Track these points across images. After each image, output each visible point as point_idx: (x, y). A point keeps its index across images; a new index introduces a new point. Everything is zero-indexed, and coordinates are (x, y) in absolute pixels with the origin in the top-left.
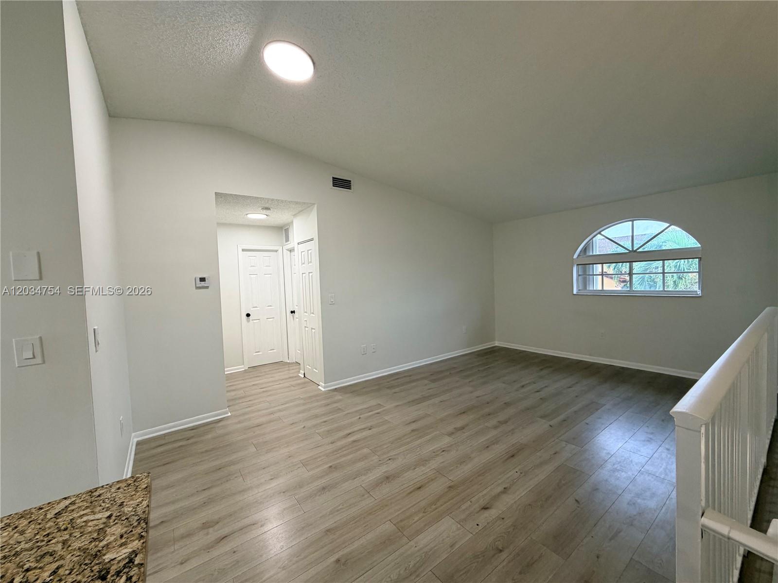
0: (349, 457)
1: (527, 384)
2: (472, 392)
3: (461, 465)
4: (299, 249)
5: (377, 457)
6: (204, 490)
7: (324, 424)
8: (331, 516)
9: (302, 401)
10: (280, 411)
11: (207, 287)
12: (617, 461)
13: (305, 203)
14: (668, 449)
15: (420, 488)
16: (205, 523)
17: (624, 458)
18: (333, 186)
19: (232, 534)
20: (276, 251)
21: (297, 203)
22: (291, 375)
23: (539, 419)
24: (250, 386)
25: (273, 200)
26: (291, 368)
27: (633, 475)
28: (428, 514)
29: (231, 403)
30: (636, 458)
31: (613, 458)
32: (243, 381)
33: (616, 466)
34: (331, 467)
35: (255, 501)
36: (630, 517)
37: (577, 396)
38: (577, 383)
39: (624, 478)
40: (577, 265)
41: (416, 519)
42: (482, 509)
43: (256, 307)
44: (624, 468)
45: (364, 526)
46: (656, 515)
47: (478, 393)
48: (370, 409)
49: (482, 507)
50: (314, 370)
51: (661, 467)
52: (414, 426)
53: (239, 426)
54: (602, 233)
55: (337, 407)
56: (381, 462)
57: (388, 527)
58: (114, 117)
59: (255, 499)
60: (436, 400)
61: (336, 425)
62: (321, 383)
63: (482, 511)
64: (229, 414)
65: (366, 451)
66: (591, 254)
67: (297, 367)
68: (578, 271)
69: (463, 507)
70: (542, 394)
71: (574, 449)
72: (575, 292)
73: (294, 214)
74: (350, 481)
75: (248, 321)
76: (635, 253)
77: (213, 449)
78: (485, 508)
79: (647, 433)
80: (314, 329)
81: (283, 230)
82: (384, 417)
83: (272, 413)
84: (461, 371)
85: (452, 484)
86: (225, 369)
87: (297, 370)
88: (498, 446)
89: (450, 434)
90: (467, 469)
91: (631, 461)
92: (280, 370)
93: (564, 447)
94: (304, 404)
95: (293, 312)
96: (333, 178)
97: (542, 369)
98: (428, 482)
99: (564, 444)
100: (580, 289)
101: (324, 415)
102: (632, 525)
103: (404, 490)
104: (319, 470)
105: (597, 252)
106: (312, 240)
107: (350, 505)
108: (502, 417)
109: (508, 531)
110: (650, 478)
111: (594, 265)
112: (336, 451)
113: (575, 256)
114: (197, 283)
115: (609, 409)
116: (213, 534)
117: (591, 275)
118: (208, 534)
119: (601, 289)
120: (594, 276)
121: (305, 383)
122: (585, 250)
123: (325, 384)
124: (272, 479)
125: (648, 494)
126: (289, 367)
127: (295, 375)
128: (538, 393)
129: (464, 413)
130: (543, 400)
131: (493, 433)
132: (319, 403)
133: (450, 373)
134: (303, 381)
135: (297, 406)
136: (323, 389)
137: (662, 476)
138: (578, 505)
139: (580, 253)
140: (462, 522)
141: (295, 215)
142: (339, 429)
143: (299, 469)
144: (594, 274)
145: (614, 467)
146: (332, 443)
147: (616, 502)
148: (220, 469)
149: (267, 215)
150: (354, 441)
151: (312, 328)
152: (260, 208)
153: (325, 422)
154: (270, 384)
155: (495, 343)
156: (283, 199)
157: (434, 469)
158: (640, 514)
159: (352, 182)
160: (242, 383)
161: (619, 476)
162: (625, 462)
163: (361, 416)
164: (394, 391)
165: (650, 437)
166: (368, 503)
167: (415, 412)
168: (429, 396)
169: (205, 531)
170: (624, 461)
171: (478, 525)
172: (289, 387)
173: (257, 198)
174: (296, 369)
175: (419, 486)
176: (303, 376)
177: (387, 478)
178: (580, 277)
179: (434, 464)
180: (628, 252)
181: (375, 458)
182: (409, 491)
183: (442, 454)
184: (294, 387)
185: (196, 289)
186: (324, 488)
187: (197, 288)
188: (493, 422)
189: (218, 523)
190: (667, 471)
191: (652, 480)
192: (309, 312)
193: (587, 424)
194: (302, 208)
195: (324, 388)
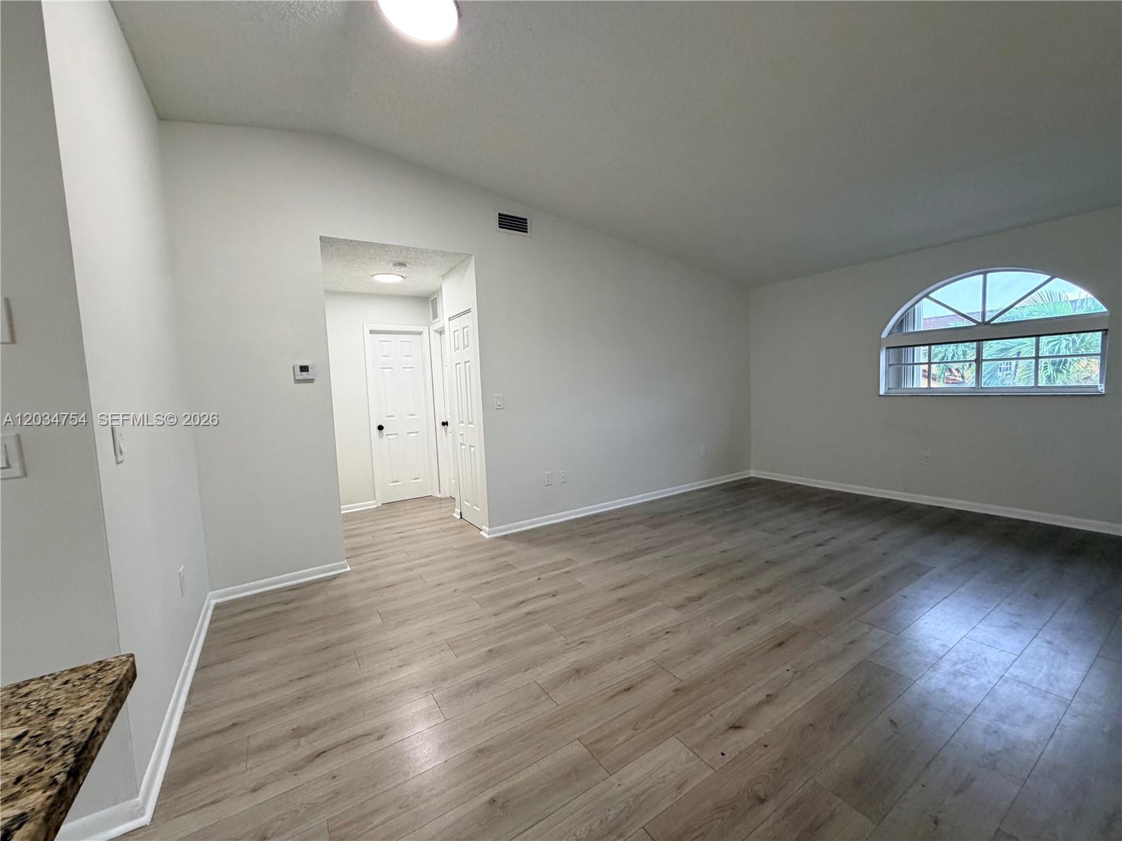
0: (521, 637)
1: (801, 534)
2: (714, 544)
3: (695, 655)
4: (450, 327)
5: (562, 638)
6: (301, 678)
7: (486, 586)
8: (487, 727)
9: (455, 553)
10: (421, 566)
11: (311, 381)
12: (960, 659)
13: (456, 254)
14: (1050, 643)
15: (629, 689)
16: (296, 729)
17: (971, 654)
18: (500, 227)
19: (334, 748)
20: (420, 333)
21: (444, 254)
22: (442, 516)
23: (822, 587)
24: (382, 530)
25: (407, 249)
26: (443, 505)
27: (989, 682)
28: (643, 731)
29: (353, 553)
30: (992, 654)
31: (953, 655)
32: (372, 523)
33: (958, 667)
34: (491, 650)
35: (373, 697)
36: (991, 755)
37: (884, 554)
38: (884, 533)
39: (975, 688)
40: (888, 348)
41: (621, 739)
42: (731, 728)
43: (392, 416)
44: (972, 671)
45: (538, 745)
46: (1038, 753)
47: (725, 545)
48: (556, 567)
49: (730, 726)
50: (475, 507)
51: (1039, 671)
52: (621, 593)
53: (363, 585)
54: (931, 295)
55: (506, 562)
56: (568, 647)
57: (575, 750)
58: (167, 120)
59: (373, 695)
60: (658, 555)
61: (503, 589)
62: (484, 527)
63: (731, 731)
64: (349, 569)
65: (546, 628)
66: (911, 330)
67: (452, 504)
68: (887, 359)
69: (699, 724)
70: (827, 549)
71: (883, 637)
72: (882, 392)
73: (443, 273)
74: (519, 675)
75: (381, 436)
76: (986, 327)
77: (319, 619)
78: (736, 727)
79: (1010, 614)
80: (474, 447)
81: (428, 301)
82: (577, 579)
83: (410, 569)
84: (698, 512)
85: (681, 685)
86: (342, 507)
87: (452, 508)
88: (755, 627)
89: (679, 607)
90: (707, 661)
91: (985, 659)
92: (427, 508)
93: (867, 633)
94: (457, 557)
95: (445, 424)
96: (499, 214)
97: (826, 512)
98: (642, 681)
99: (866, 628)
100: (890, 387)
101: (486, 572)
102: (995, 768)
103: (603, 692)
104: (472, 655)
105: (921, 327)
106: (468, 311)
107: (517, 713)
108: (763, 582)
109: (775, 767)
110: (1021, 689)
111: (916, 348)
112: (500, 627)
113: (884, 335)
114: (296, 373)
115: (940, 575)
116: (306, 747)
117: (911, 364)
118: (298, 746)
119: (926, 386)
120: (915, 366)
121: (462, 526)
122: (900, 324)
123: (489, 528)
124: (401, 666)
125: (1019, 716)
126: (440, 503)
127: (449, 514)
128: (821, 548)
129: (701, 575)
130: (830, 557)
131: (747, 608)
132: (479, 556)
133: (681, 516)
134: (459, 523)
135: (447, 559)
136: (487, 536)
137: (1044, 687)
138: (895, 730)
139: (892, 330)
140: (698, 748)
141: (444, 276)
142: (507, 594)
143: (442, 653)
144: (915, 362)
145: (954, 668)
146: (495, 615)
147: (962, 728)
148: (327, 648)
149: (402, 277)
150: (529, 613)
151: (471, 446)
152: (391, 264)
153: (488, 583)
154: (410, 528)
155: (750, 473)
156: (424, 248)
157: (652, 660)
158: (1008, 750)
159: (528, 221)
160: (371, 526)
161: (965, 683)
162: (974, 661)
163: (541, 576)
164: (593, 540)
165: (1015, 621)
166: (545, 709)
167: (623, 571)
168: (646, 549)
169: (293, 743)
170: (973, 659)
171: (723, 754)
172: (438, 532)
173: (384, 246)
174: (451, 506)
175: (626, 686)
176: (459, 517)
177: (578, 671)
178: (891, 368)
179: (654, 652)
180: (975, 324)
181: (560, 640)
182: (612, 694)
183: (664, 637)
184: (445, 532)
185: (295, 383)
186: (478, 684)
187: (298, 381)
188: (749, 589)
189: (314, 729)
190: (1052, 678)
191: (1026, 692)
192: (465, 420)
193: (905, 597)
194: (454, 262)
195: (488, 534)
